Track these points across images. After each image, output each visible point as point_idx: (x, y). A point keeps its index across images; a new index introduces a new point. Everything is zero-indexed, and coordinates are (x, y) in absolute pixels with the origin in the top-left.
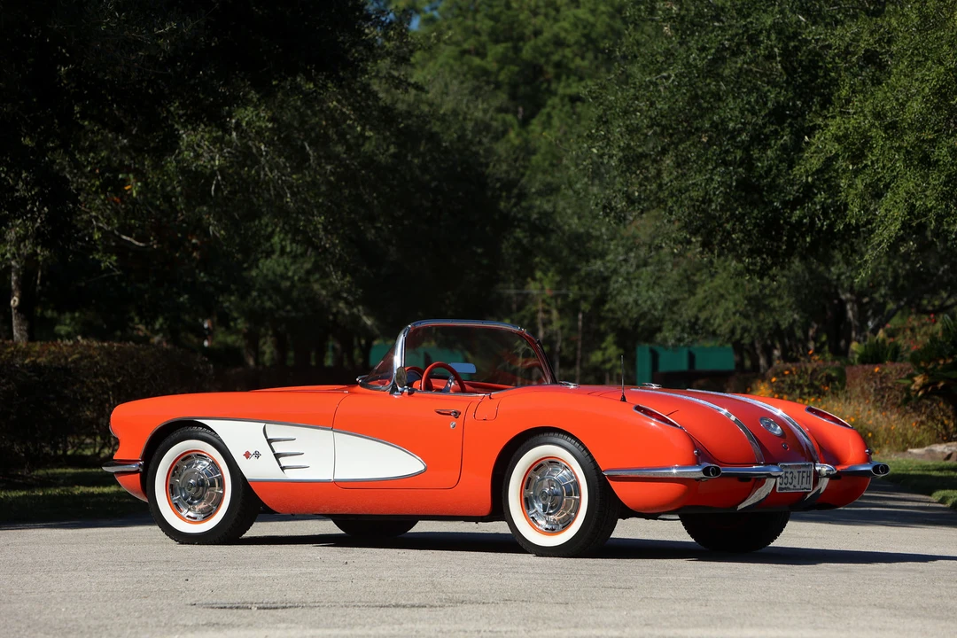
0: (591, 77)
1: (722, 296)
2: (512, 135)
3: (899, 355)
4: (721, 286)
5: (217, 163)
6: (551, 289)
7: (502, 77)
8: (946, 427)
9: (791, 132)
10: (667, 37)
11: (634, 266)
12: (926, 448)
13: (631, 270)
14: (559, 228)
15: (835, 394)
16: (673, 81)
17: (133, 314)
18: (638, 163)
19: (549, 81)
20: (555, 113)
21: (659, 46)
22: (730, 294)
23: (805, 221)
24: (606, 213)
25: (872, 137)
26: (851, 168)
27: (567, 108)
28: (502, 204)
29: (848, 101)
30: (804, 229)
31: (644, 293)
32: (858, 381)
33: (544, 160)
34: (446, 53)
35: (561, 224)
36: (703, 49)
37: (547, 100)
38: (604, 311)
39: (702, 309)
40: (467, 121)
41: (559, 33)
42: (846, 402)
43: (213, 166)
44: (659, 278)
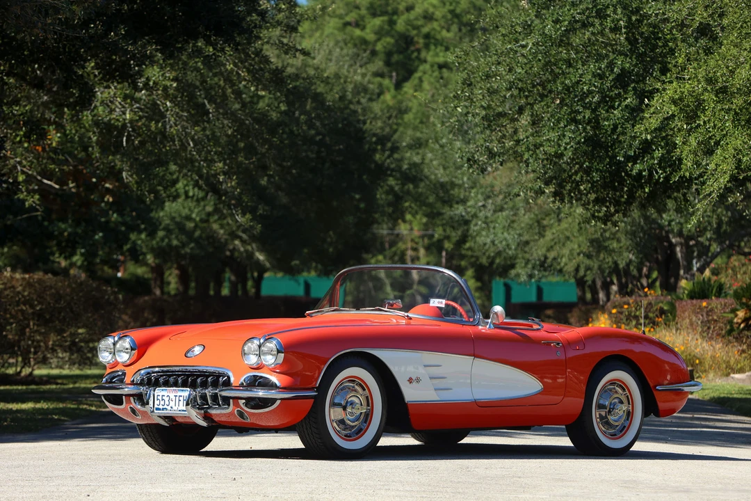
1: (568, 238)
2: (387, 96)
3: (723, 291)
4: (566, 229)
5: (128, 116)
6: (419, 230)
7: (379, 47)
9: (634, 95)
10: (524, 10)
11: (491, 212)
12: (747, 374)
13: (489, 215)
14: (427, 177)
15: (667, 325)
16: (531, 49)
17: (54, 249)
18: (498, 121)
19: (419, 51)
20: (426, 78)
21: (518, 18)
22: (574, 236)
23: (644, 173)
24: (470, 165)
25: (704, 100)
26: (685, 127)
27: (436, 74)
28: (378, 156)
29: (684, 69)
30: (643, 181)
31: (500, 235)
32: (687, 314)
33: (415, 118)
34: (331, 25)
35: (428, 174)
36: (557, 21)
37: (418, 66)
38: (464, 249)
39: (550, 249)
40: (348, 84)
41: (428, 8)
42: (676, 331)
43: (124, 120)
44: (513, 222)
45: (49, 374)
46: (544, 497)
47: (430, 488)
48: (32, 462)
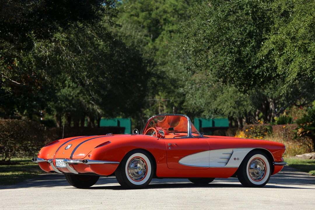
0: (177, 24)
1: (226, 101)
2: (149, 44)
3: (292, 121)
4: (226, 97)
5: (47, 54)
6: (163, 99)
7: (145, 24)
8: (309, 147)
9: (255, 41)
10: (210, 7)
11: (194, 90)
12: (303, 155)
13: (193, 92)
14: (168, 77)
15: (269, 135)
16: (212, 23)
17: (16, 109)
18: (200, 53)
19: (162, 26)
20: (164, 37)
21: (207, 10)
22: (229, 100)
23: (260, 73)
24: (188, 71)
25: (286, 42)
26: (278, 53)
27: (169, 35)
28: (148, 68)
29: (278, 29)
30: (260, 76)
31: (198, 100)
32: (277, 131)
33: (160, 53)
34: (125, 16)
35: (168, 75)
36: (223, 11)
37: (161, 32)
38: (183, 106)
39: (219, 105)
40: (135, 39)
41: (165, 8)
42: (273, 138)
43: (46, 55)
44: (203, 94)
45: (17, 160)
46: (233, 208)
47: (184, 205)
48: (15, 197)
